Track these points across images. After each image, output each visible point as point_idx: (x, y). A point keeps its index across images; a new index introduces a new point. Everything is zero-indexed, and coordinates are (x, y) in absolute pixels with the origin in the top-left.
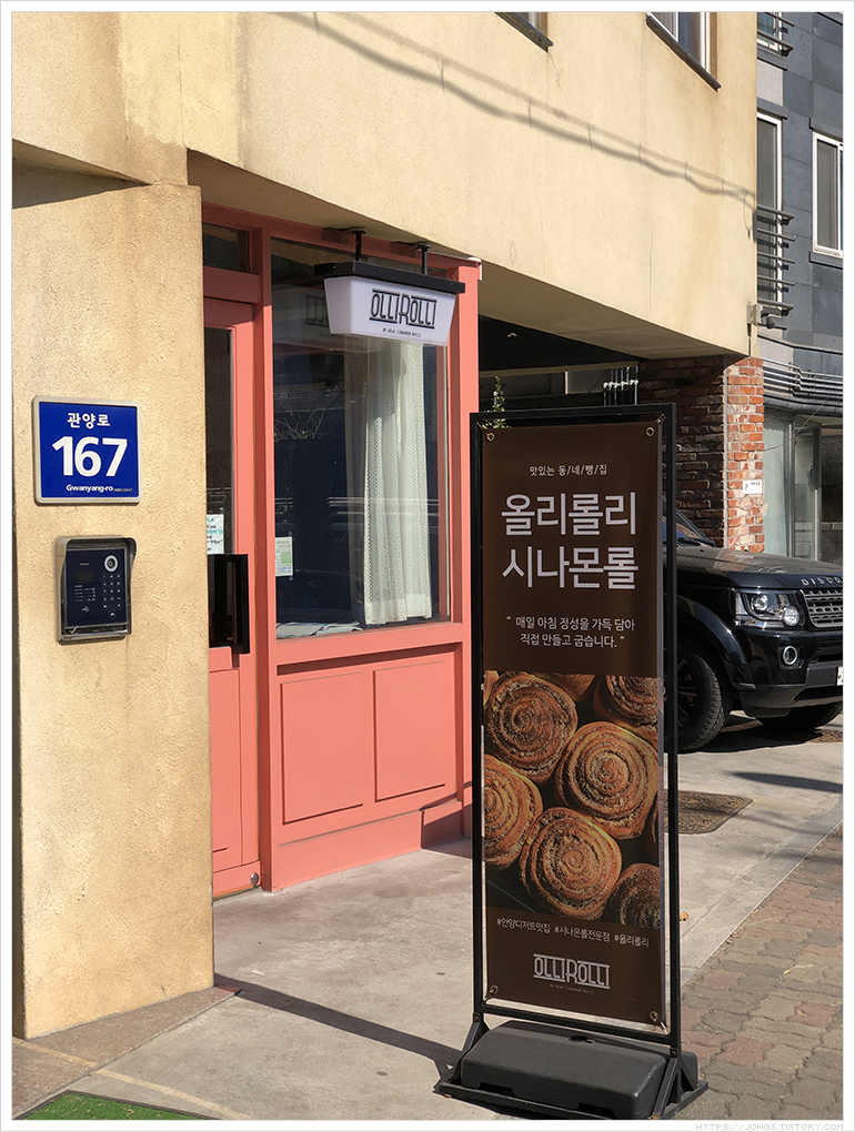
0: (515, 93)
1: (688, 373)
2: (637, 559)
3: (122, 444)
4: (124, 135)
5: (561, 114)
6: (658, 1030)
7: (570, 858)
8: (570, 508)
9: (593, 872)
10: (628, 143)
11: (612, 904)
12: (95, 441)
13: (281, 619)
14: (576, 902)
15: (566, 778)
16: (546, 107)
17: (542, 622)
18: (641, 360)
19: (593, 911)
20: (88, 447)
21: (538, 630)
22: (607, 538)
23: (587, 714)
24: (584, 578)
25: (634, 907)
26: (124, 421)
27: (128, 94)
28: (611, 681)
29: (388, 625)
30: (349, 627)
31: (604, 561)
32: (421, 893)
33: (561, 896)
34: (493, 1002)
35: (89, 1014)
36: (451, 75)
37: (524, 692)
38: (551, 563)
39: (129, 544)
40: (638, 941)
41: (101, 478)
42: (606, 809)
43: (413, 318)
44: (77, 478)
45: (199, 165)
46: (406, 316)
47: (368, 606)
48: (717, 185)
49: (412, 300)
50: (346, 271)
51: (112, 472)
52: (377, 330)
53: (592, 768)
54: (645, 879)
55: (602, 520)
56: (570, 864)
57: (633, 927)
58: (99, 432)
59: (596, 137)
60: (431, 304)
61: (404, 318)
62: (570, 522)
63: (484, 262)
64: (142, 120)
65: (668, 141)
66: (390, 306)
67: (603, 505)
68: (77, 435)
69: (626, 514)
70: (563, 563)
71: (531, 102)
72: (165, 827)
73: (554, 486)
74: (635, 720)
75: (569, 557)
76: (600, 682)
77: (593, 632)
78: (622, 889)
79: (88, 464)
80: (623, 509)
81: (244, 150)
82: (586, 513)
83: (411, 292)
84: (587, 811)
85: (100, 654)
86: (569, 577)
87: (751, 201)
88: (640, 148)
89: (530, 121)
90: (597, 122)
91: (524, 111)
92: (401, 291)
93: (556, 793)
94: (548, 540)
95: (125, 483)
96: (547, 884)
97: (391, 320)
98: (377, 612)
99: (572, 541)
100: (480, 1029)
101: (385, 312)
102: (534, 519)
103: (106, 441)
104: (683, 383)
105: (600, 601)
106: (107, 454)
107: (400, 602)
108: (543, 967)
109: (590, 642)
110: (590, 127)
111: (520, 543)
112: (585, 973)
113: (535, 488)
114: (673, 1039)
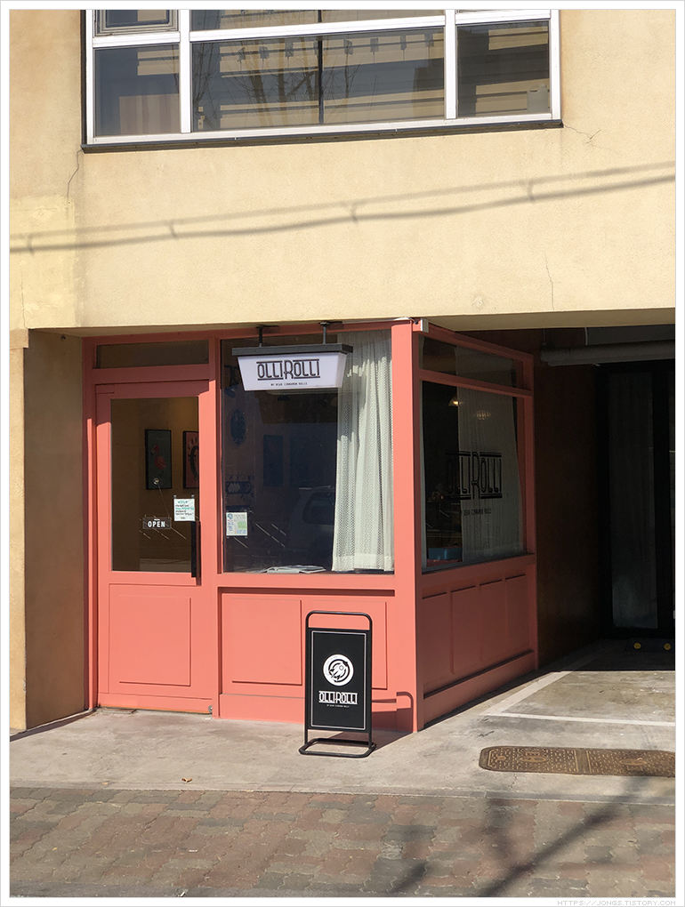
43: (298, 373)
46: (291, 373)
47: (335, 559)
49: (293, 363)
52: (266, 385)
60: (314, 363)
61: (289, 375)
66: (274, 370)
81: (82, 317)
83: (291, 358)
92: (283, 359)
97: (277, 378)
101: (271, 373)
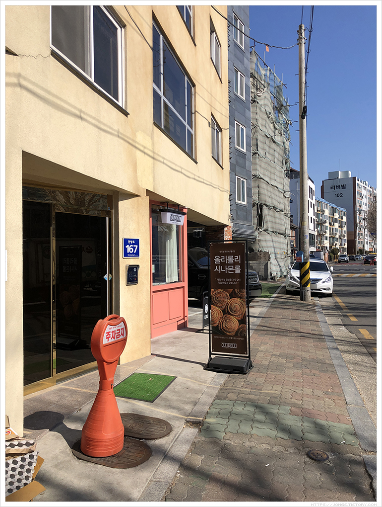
0: (192, 173)
1: (216, 229)
2: (241, 268)
3: (137, 246)
4: (137, 187)
5: (199, 177)
6: (246, 355)
7: (228, 324)
8: (227, 258)
9: (233, 327)
10: (209, 182)
11: (237, 332)
12: (132, 246)
13: (153, 282)
14: (230, 332)
15: (227, 309)
16: (197, 176)
17: (222, 280)
18: (206, 226)
19: (233, 334)
20: (131, 247)
21: (222, 281)
22: (235, 264)
23: (231, 297)
24: (230, 271)
25: (241, 332)
26: (137, 242)
27: (138, 179)
28: (236, 290)
29: (171, 283)
30: (164, 283)
31: (234, 268)
32: (182, 338)
33: (226, 331)
34: (213, 353)
35: (130, 360)
36: (183, 171)
37: (219, 293)
38: (224, 269)
39: (138, 266)
40: (242, 339)
41: (133, 253)
42: (236, 315)
44: (130, 253)
45: (148, 192)
46: (176, 219)
47: (167, 279)
48: (223, 190)
49: (177, 216)
50: (167, 211)
51: (135, 252)
52: (171, 222)
53: (232, 307)
54: (244, 327)
55: (234, 261)
56: (228, 325)
57: (241, 336)
58: (133, 244)
59: (205, 181)
60: (180, 217)
62: (227, 261)
63: (188, 208)
64: (140, 184)
65: (216, 182)
66: (174, 218)
67: (234, 258)
68: (130, 245)
69: (239, 259)
70: (226, 269)
71: (195, 175)
72: (143, 322)
73: (224, 254)
74: (240, 298)
75: (227, 267)
76: (234, 290)
77: (232, 281)
78: (239, 329)
79: (131, 250)
80: (238, 258)
81: (154, 188)
82: (231, 259)
84: (232, 315)
85: (133, 287)
86: (227, 271)
87: (229, 192)
88: (211, 183)
89: (194, 179)
90: (204, 178)
91: (193, 177)
92: (175, 214)
93: (226, 312)
94: (223, 264)
95: (137, 254)
96: (224, 329)
97: (174, 220)
98: (168, 280)
99: (228, 265)
100: (210, 359)
102: (220, 261)
103: (134, 246)
104: (215, 231)
105: (234, 275)
106: (134, 248)
107: (173, 278)
108: (223, 345)
109: (232, 283)
110: (203, 179)
111: (218, 265)
112: (232, 346)
113: (221, 255)
114: (249, 357)
